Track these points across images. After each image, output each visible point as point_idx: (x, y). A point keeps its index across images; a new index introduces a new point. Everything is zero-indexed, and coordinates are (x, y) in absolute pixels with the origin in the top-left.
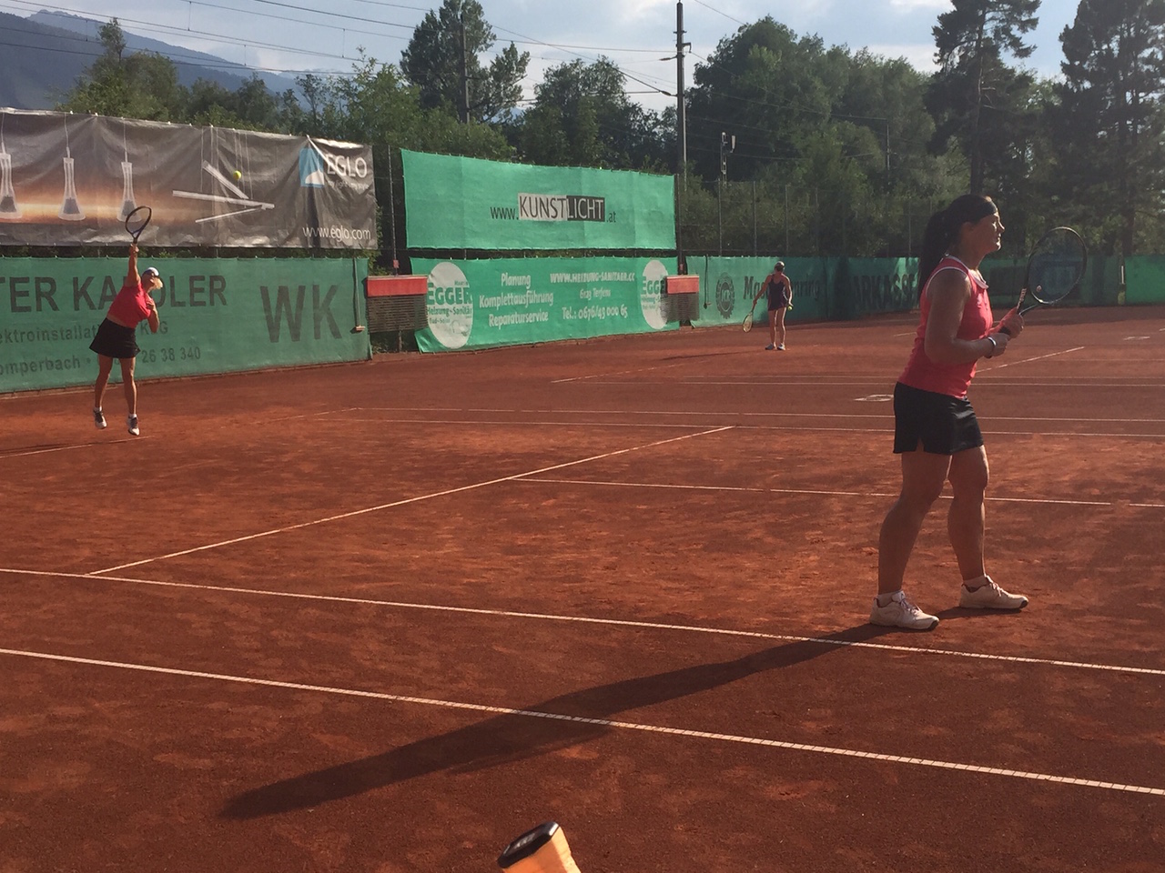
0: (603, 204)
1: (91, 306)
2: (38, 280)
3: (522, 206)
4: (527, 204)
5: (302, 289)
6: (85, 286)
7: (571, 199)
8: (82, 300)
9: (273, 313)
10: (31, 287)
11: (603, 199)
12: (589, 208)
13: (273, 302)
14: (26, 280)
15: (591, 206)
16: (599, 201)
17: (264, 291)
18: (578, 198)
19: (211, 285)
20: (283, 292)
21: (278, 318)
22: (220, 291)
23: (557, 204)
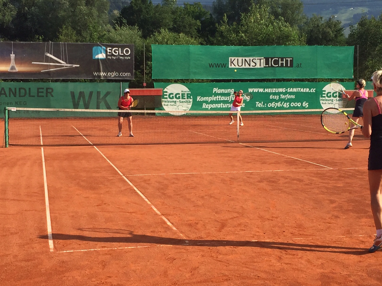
19: (47, 91)
22: (50, 93)
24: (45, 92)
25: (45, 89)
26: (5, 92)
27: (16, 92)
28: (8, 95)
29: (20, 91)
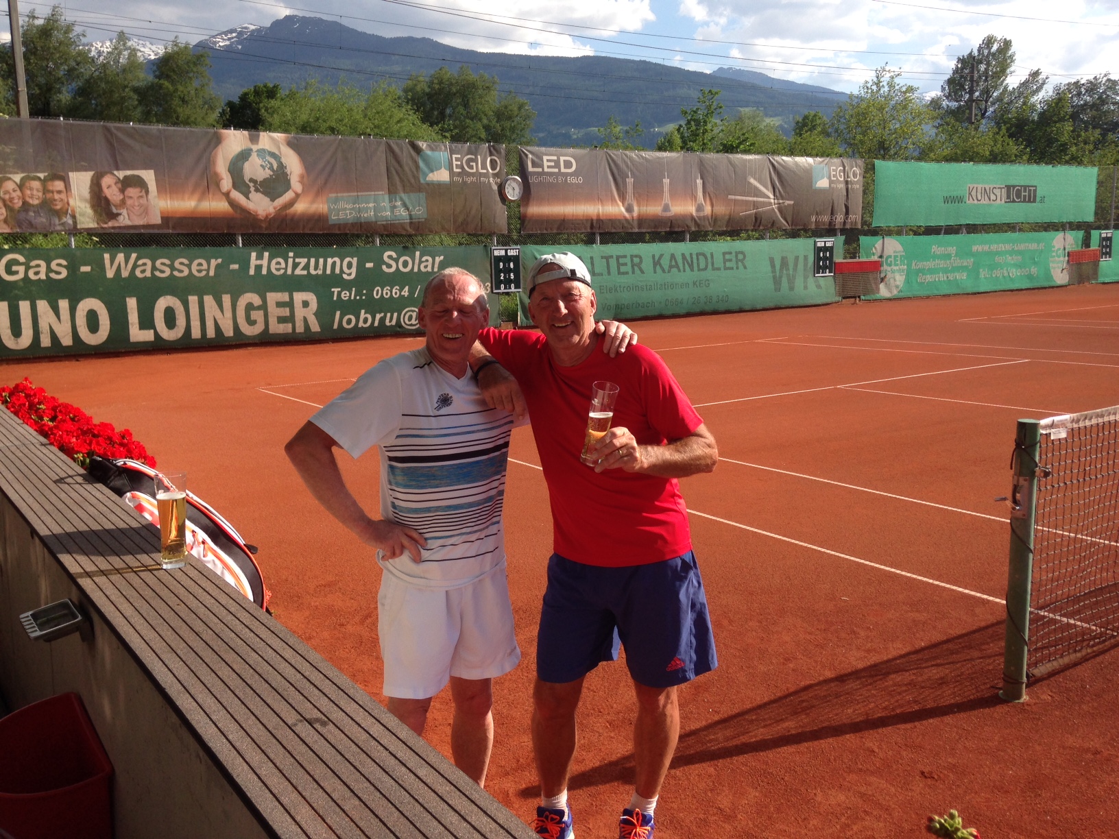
0: (1035, 191)
1: (664, 271)
2: (632, 257)
3: (970, 194)
4: (974, 193)
5: (797, 258)
6: (660, 259)
7: (1008, 187)
8: (658, 267)
9: (778, 274)
10: (628, 260)
11: (1036, 187)
12: (1023, 194)
13: (778, 267)
14: (625, 257)
15: (1025, 191)
16: (1032, 188)
17: (772, 260)
18: (1014, 187)
19: (736, 256)
20: (784, 262)
21: (781, 277)
22: (742, 261)
23: (997, 192)
24: (734, 259)
25: (734, 254)
26: (676, 262)
27: (692, 261)
28: (681, 268)
29: (698, 259)
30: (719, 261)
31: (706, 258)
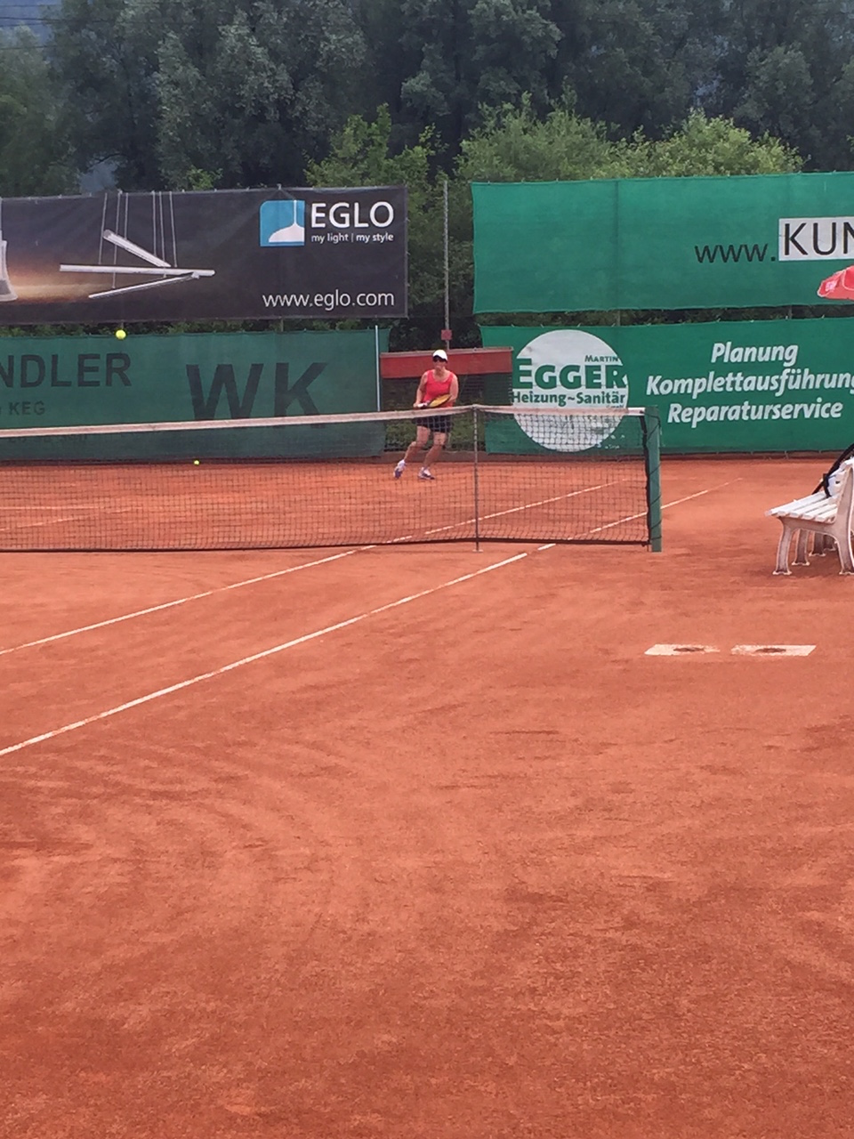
9: (206, 396)
19: (109, 361)
22: (121, 370)
24: (103, 367)
25: (104, 358)
29: (24, 367)
30: (68, 371)
31: (42, 367)
